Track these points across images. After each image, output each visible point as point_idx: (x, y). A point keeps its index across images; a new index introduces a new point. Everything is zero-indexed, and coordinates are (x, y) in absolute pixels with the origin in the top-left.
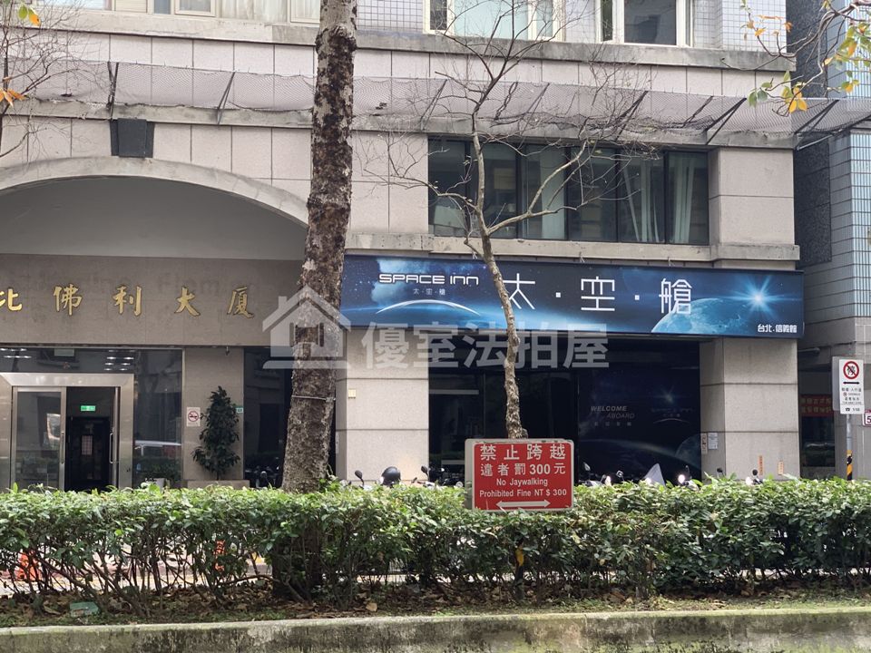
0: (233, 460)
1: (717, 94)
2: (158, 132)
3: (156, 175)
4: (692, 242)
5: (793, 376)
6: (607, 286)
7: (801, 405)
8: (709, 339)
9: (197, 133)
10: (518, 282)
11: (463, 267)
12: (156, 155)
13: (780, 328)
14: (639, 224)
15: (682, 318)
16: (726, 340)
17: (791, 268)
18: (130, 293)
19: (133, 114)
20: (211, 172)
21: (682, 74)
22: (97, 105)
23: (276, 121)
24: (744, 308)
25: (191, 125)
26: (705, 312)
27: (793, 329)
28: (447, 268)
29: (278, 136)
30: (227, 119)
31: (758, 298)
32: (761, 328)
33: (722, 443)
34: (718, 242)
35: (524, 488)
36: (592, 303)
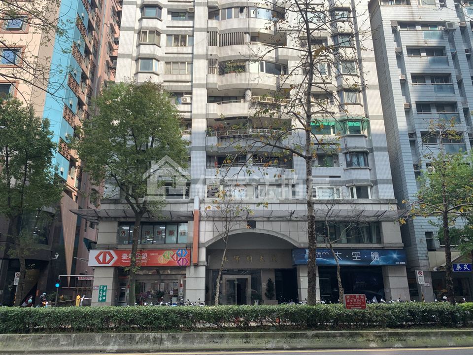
0: (274, 295)
1: (380, 210)
2: (257, 223)
3: (256, 232)
4: (377, 243)
5: (406, 274)
6: (358, 254)
7: (408, 281)
8: (384, 266)
9: (265, 222)
10: (338, 254)
11: (325, 250)
12: (257, 227)
13: (401, 263)
14: (364, 239)
15: (377, 261)
16: (389, 266)
17: (402, 248)
18: (250, 257)
19: (251, 219)
20: (268, 231)
21: (371, 205)
22: (244, 218)
23: (281, 219)
24: (392, 258)
25: (263, 221)
26: (382, 260)
27: (404, 263)
28: (321, 251)
29: (282, 223)
30: (271, 219)
31: (395, 256)
32: (396, 263)
33: (390, 291)
34: (384, 243)
35: (356, 304)
36: (355, 258)
